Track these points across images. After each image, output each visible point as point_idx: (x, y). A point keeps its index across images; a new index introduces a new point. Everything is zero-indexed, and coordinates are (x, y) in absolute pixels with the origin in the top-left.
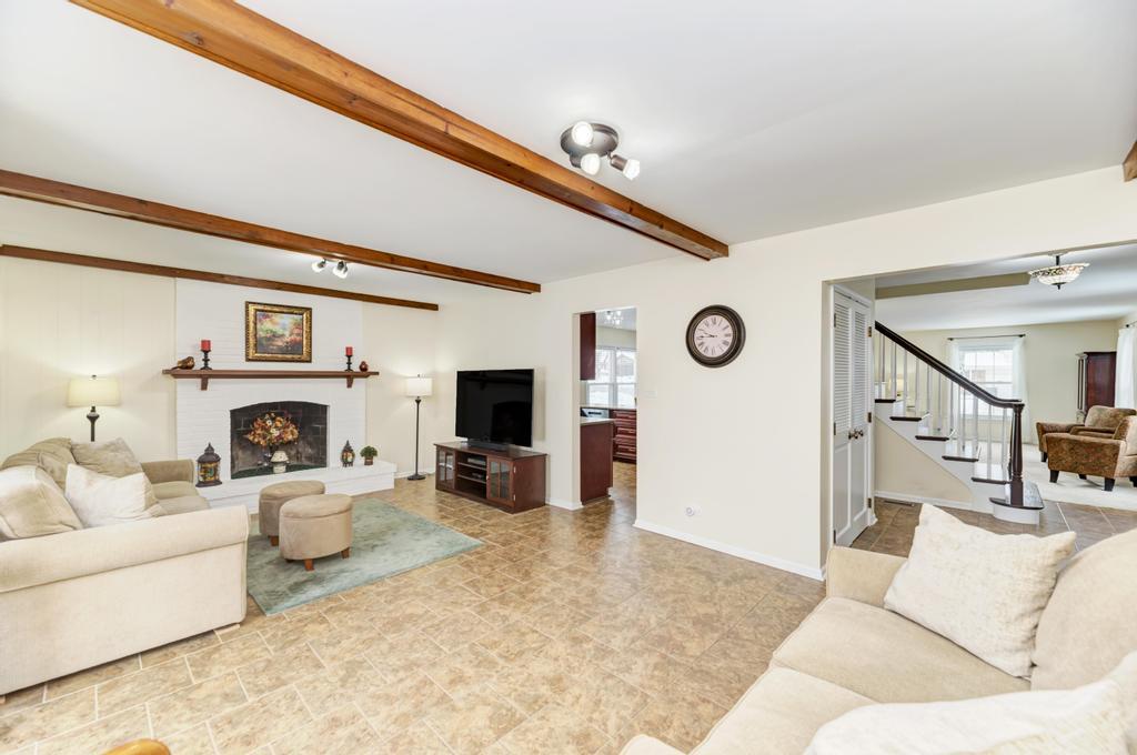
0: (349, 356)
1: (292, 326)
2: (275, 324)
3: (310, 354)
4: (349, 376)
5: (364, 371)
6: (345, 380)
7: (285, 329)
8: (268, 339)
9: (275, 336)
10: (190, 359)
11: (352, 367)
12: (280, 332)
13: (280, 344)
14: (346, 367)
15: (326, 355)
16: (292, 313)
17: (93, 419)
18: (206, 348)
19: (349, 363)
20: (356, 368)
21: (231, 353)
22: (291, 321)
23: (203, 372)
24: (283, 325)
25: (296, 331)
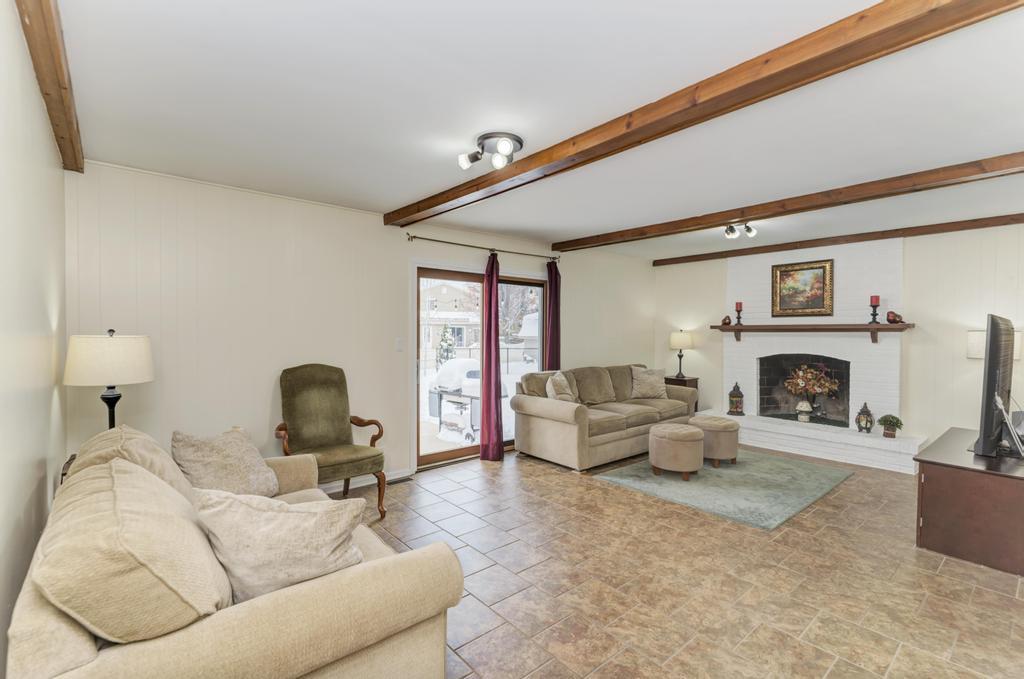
0: (875, 307)
1: (813, 281)
2: (796, 281)
3: (832, 307)
4: (873, 330)
5: (895, 323)
6: (869, 334)
7: (806, 285)
8: (790, 296)
9: (797, 292)
10: (728, 317)
11: (878, 319)
12: (802, 288)
13: (801, 299)
14: (870, 319)
15: (849, 307)
16: (812, 268)
17: (680, 357)
18: (739, 308)
19: (874, 315)
20: (882, 319)
21: (759, 311)
22: (812, 275)
23: (737, 328)
24: (803, 281)
25: (817, 285)
